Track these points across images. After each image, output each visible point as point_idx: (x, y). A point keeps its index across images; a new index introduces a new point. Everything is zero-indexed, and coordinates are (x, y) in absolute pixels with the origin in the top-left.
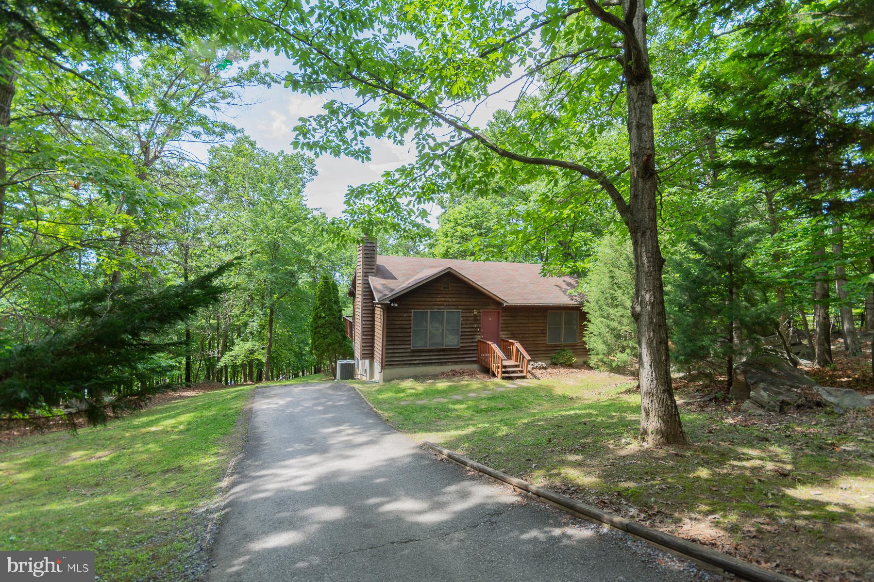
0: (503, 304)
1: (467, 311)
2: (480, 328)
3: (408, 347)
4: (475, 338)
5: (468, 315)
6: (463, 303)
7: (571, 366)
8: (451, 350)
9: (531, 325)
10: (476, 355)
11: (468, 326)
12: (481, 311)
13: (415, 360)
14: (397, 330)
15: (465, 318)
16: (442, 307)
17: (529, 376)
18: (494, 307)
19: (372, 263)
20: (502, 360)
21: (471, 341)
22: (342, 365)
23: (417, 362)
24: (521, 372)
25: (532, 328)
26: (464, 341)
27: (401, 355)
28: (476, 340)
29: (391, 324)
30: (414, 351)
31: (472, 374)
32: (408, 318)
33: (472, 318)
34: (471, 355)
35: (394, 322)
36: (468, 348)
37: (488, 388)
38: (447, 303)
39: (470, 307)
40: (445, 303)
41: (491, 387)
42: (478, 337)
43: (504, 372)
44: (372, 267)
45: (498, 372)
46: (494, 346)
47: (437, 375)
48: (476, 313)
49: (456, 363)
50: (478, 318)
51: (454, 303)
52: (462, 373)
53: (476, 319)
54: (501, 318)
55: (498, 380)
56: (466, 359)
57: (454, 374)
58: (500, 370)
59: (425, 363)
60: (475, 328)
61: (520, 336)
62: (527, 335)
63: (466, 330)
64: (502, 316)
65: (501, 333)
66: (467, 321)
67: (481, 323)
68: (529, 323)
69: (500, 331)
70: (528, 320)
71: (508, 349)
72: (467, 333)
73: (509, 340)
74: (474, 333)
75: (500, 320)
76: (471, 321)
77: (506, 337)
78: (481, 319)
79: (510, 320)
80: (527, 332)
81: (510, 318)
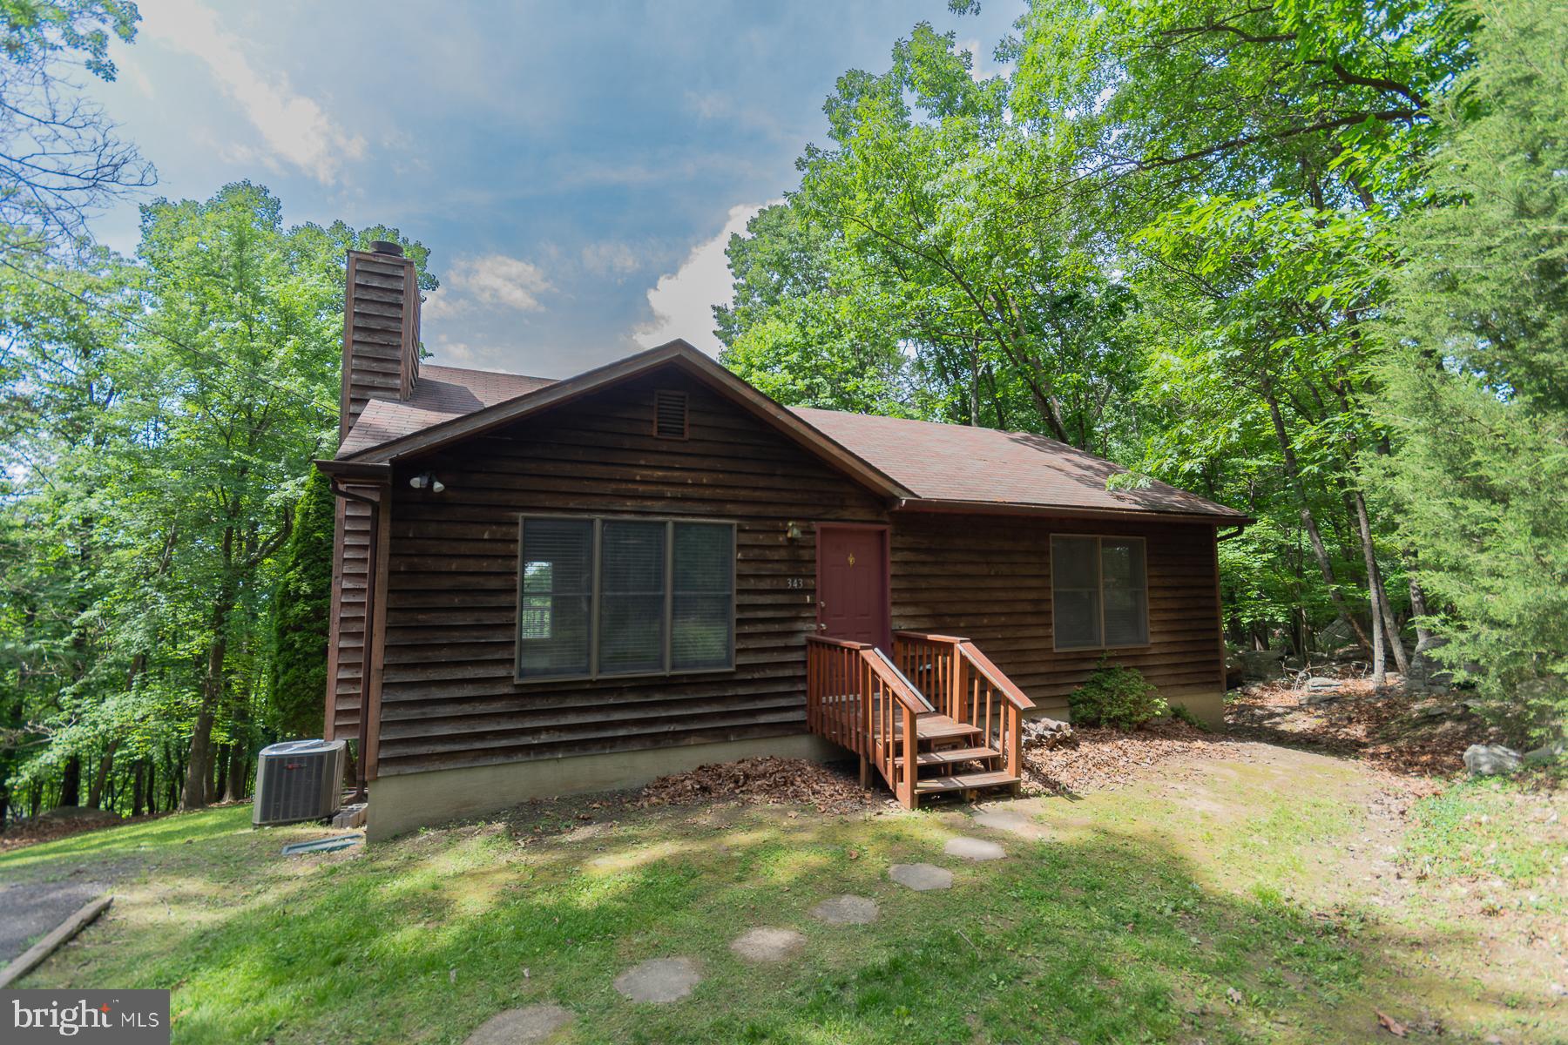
0: (897, 499)
1: (757, 526)
2: (812, 591)
3: (500, 672)
4: (793, 633)
5: (762, 539)
6: (743, 494)
7: (1145, 729)
8: (695, 681)
9: (998, 583)
10: (802, 700)
11: (765, 584)
12: (816, 526)
13: (535, 731)
14: (442, 601)
15: (752, 554)
16: (658, 505)
17: (1028, 784)
18: (862, 514)
19: (389, 354)
20: (913, 717)
21: (780, 643)
22: (271, 761)
23: (544, 738)
24: (993, 764)
25: (1002, 595)
26: (752, 644)
27: (467, 709)
28: (800, 640)
29: (413, 573)
30: (527, 692)
31: (781, 784)
32: (500, 548)
33: (782, 554)
34: (783, 702)
35: (431, 564)
36: (770, 674)
37: (857, 873)
38: (679, 491)
39: (771, 511)
40: (669, 492)
41: (874, 860)
42: (808, 629)
43: (924, 772)
44: (390, 367)
45: (899, 772)
46: (876, 659)
47: (636, 796)
48: (794, 532)
49: (722, 735)
50: (805, 554)
51: (708, 493)
52: (742, 782)
53: (798, 558)
54: (890, 558)
55: (900, 813)
56: (763, 719)
57: (709, 784)
58: (904, 761)
59: (613, 741)
60: (792, 591)
61: (962, 625)
62: (985, 621)
63: (760, 602)
64: (893, 549)
65: (895, 611)
66: (763, 566)
67: (818, 573)
68: (989, 576)
69: (889, 604)
70: (988, 563)
71: (921, 673)
72: (761, 614)
73: (931, 637)
74: (792, 613)
75: (889, 564)
76: (776, 566)
77: (912, 626)
78: (818, 558)
79: (923, 563)
80: (987, 610)
81: (923, 557)
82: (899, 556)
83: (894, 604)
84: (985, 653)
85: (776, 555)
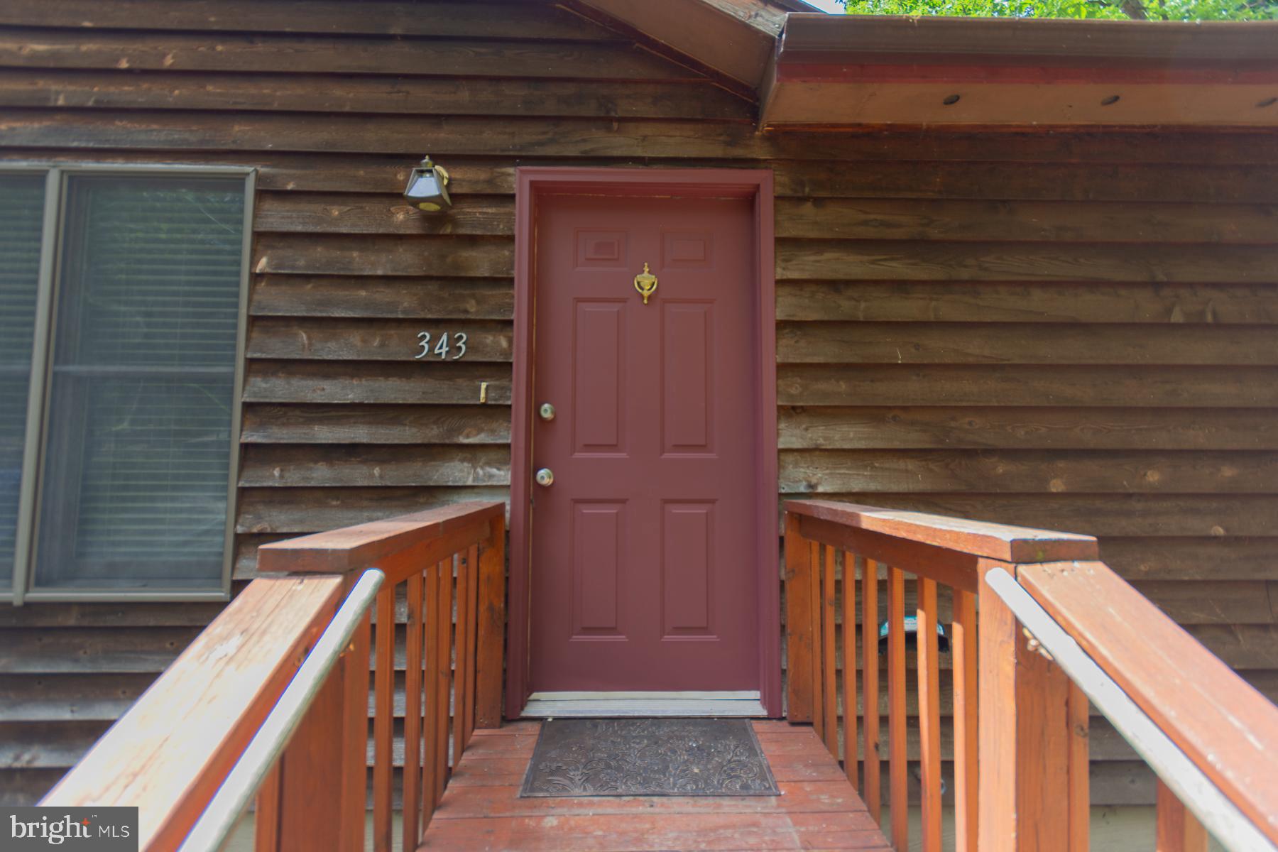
1: (328, 178)
2: (498, 369)
4: (430, 493)
5: (340, 216)
9: (1201, 351)
11: (345, 347)
12: (516, 178)
15: (302, 259)
18: (677, 143)
33: (404, 260)
39: (372, 138)
42: (483, 484)
50: (479, 261)
51: (177, 94)
53: (452, 271)
54: (773, 268)
60: (430, 367)
61: (1057, 486)
62: (1153, 477)
63: (318, 398)
64: (780, 242)
65: (791, 436)
66: (340, 293)
67: (520, 315)
68: (1163, 327)
69: (769, 412)
70: (1156, 286)
71: (883, 643)
72: (324, 434)
73: (874, 519)
74: (431, 433)
75: (767, 287)
76: (383, 295)
77: (857, 486)
78: (521, 274)
79: (901, 286)
80: (1161, 440)
81: (899, 268)
82: (807, 266)
83: (790, 412)
84: (1142, 585)
85: (380, 262)
